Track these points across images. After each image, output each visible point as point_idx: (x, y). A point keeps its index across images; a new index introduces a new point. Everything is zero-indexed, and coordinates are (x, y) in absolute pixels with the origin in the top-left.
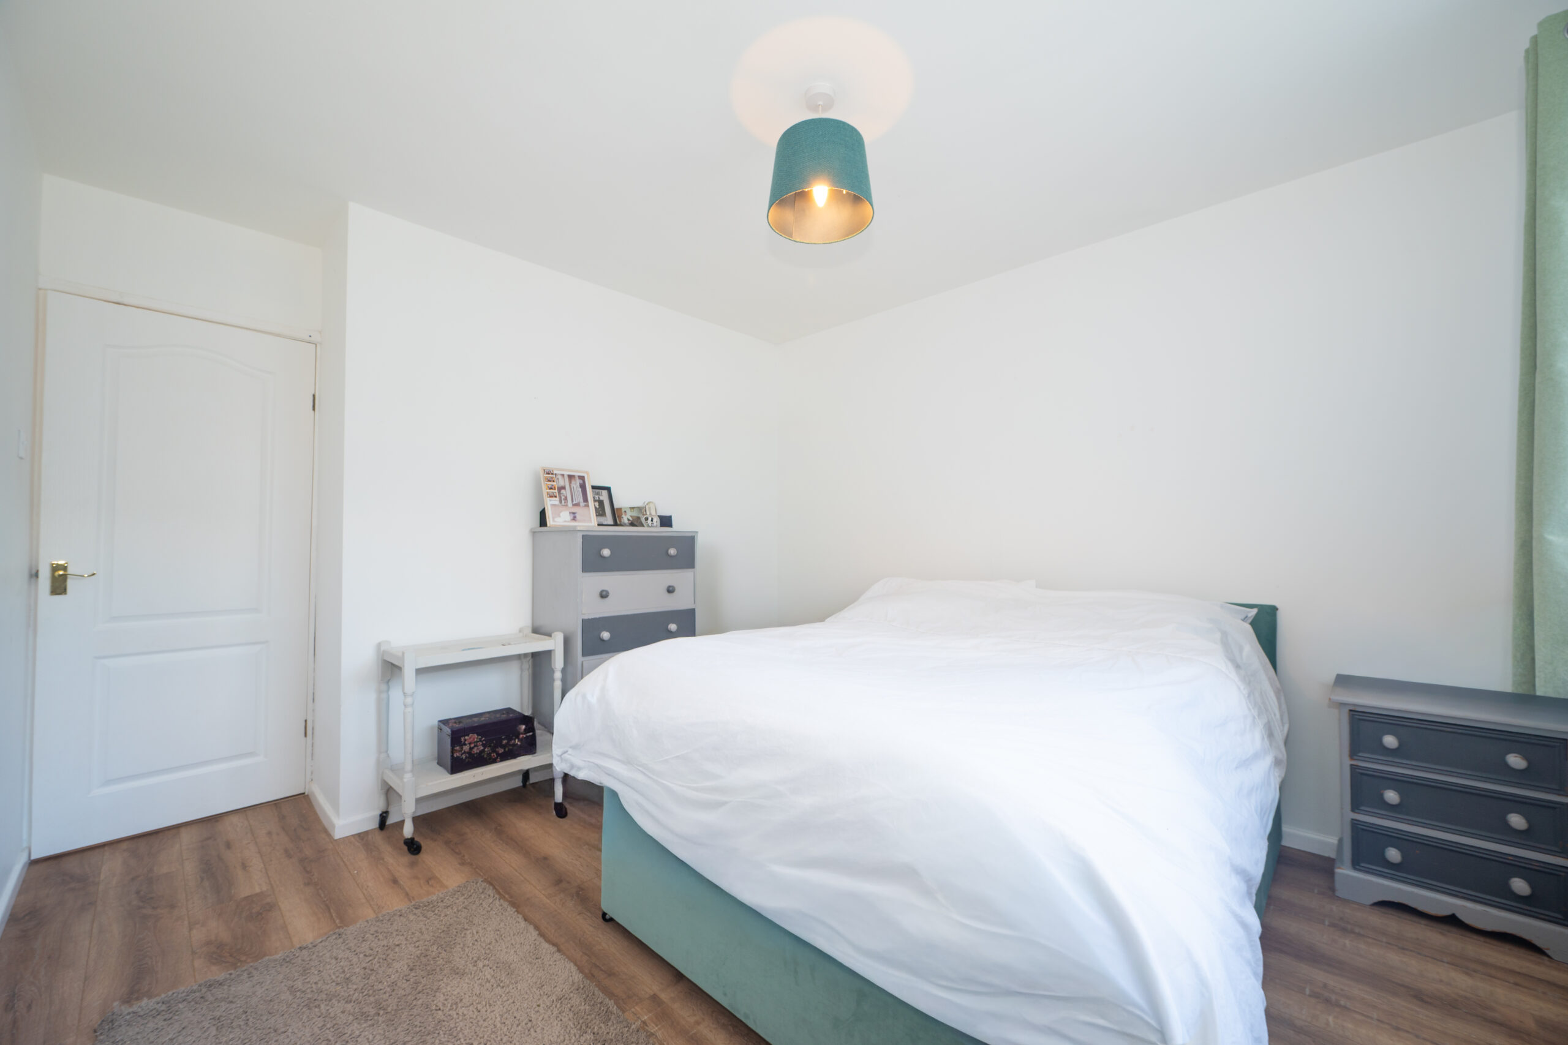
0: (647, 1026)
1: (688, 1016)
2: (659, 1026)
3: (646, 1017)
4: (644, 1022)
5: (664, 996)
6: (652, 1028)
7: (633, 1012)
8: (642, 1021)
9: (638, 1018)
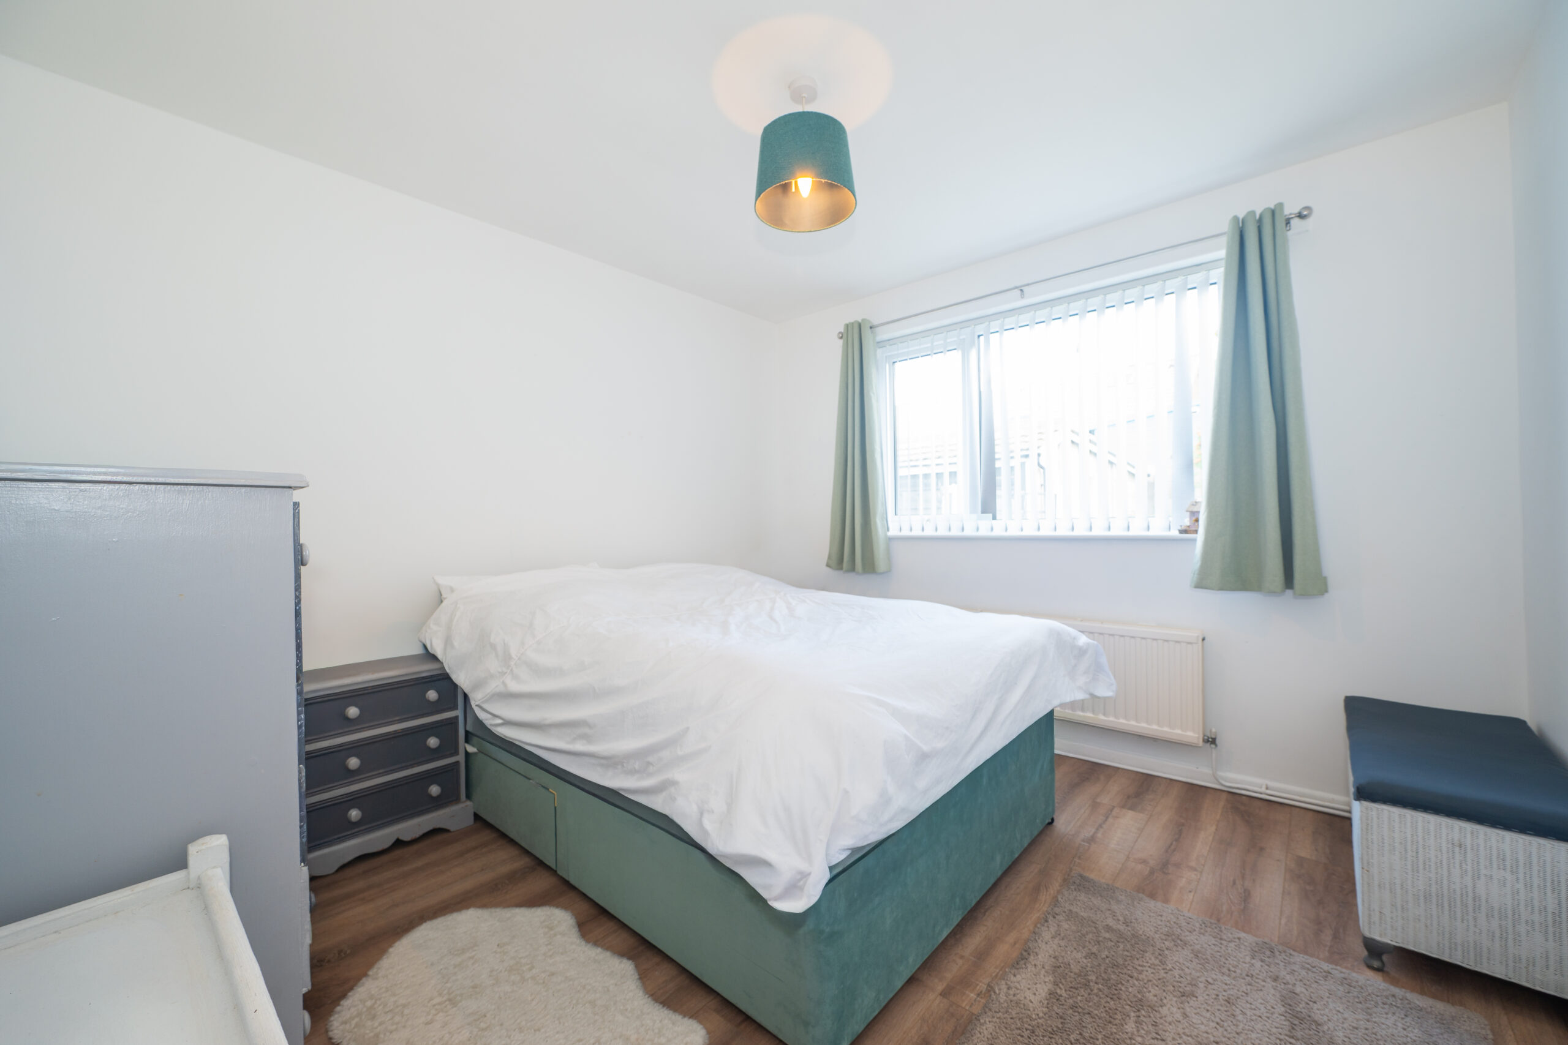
0: (981, 992)
1: (957, 964)
2: (977, 982)
3: (972, 995)
4: (978, 995)
5: (940, 987)
6: (982, 987)
7: (971, 1007)
8: (978, 997)
9: (975, 1000)
